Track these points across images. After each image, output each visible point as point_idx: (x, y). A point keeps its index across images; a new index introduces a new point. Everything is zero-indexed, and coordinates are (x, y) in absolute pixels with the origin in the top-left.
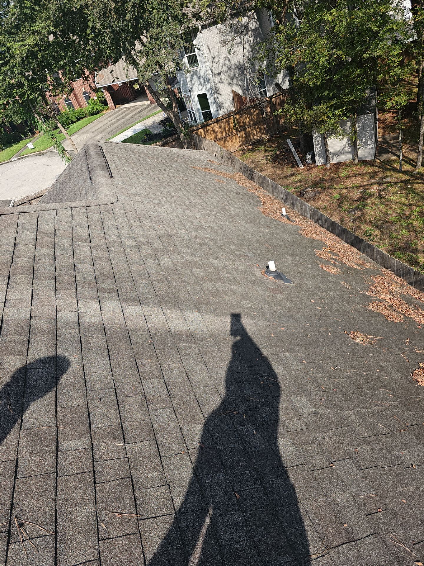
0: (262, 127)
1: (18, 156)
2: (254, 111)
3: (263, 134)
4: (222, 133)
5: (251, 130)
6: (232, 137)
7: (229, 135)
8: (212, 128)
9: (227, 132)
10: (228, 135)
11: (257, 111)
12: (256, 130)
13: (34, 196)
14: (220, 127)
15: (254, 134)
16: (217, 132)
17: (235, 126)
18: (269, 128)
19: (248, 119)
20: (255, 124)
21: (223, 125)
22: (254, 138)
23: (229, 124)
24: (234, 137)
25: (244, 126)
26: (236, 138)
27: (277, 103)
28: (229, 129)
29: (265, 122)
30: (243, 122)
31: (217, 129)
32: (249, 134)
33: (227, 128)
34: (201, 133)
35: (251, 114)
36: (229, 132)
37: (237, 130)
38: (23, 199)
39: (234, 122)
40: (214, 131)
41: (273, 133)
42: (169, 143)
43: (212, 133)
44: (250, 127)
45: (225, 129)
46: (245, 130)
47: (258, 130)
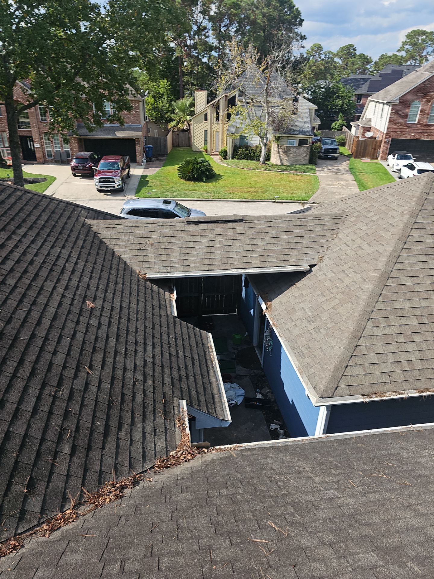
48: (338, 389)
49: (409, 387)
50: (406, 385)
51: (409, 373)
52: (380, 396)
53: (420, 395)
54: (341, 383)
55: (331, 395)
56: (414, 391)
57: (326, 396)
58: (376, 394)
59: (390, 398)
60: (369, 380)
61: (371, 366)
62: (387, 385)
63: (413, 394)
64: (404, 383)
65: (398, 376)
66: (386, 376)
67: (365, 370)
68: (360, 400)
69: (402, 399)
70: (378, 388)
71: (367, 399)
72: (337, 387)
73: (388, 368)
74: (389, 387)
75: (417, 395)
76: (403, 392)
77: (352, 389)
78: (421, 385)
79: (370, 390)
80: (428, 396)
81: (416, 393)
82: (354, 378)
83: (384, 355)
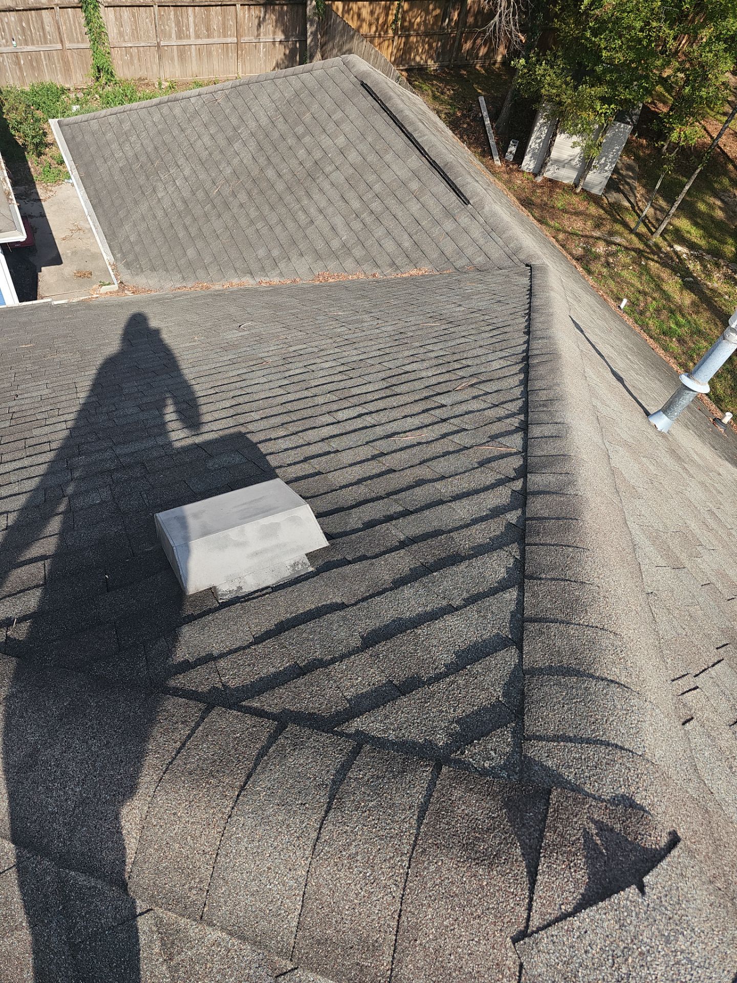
0: (434, 45)
2: (434, 9)
3: (431, 57)
4: (370, 25)
5: (417, 41)
6: (384, 41)
7: (380, 36)
8: (359, 9)
9: (379, 28)
10: (380, 34)
11: (438, 11)
12: (423, 46)
14: (372, 13)
15: (418, 51)
16: (363, 20)
17: (395, 22)
18: (443, 53)
19: (418, 20)
20: (426, 34)
21: (377, 11)
22: (414, 59)
23: (387, 15)
24: (386, 43)
25: (409, 30)
26: (388, 47)
27: (472, 10)
28: (385, 22)
29: (441, 37)
30: (410, 21)
31: (365, 13)
32: (411, 48)
33: (381, 21)
34: (337, 9)
35: (428, 12)
36: (382, 28)
37: (395, 32)
39: (396, 15)
40: (359, 15)
41: (446, 63)
42: (277, 5)
43: (356, 17)
44: (418, 35)
45: (378, 19)
46: (408, 37)
47: (426, 46)
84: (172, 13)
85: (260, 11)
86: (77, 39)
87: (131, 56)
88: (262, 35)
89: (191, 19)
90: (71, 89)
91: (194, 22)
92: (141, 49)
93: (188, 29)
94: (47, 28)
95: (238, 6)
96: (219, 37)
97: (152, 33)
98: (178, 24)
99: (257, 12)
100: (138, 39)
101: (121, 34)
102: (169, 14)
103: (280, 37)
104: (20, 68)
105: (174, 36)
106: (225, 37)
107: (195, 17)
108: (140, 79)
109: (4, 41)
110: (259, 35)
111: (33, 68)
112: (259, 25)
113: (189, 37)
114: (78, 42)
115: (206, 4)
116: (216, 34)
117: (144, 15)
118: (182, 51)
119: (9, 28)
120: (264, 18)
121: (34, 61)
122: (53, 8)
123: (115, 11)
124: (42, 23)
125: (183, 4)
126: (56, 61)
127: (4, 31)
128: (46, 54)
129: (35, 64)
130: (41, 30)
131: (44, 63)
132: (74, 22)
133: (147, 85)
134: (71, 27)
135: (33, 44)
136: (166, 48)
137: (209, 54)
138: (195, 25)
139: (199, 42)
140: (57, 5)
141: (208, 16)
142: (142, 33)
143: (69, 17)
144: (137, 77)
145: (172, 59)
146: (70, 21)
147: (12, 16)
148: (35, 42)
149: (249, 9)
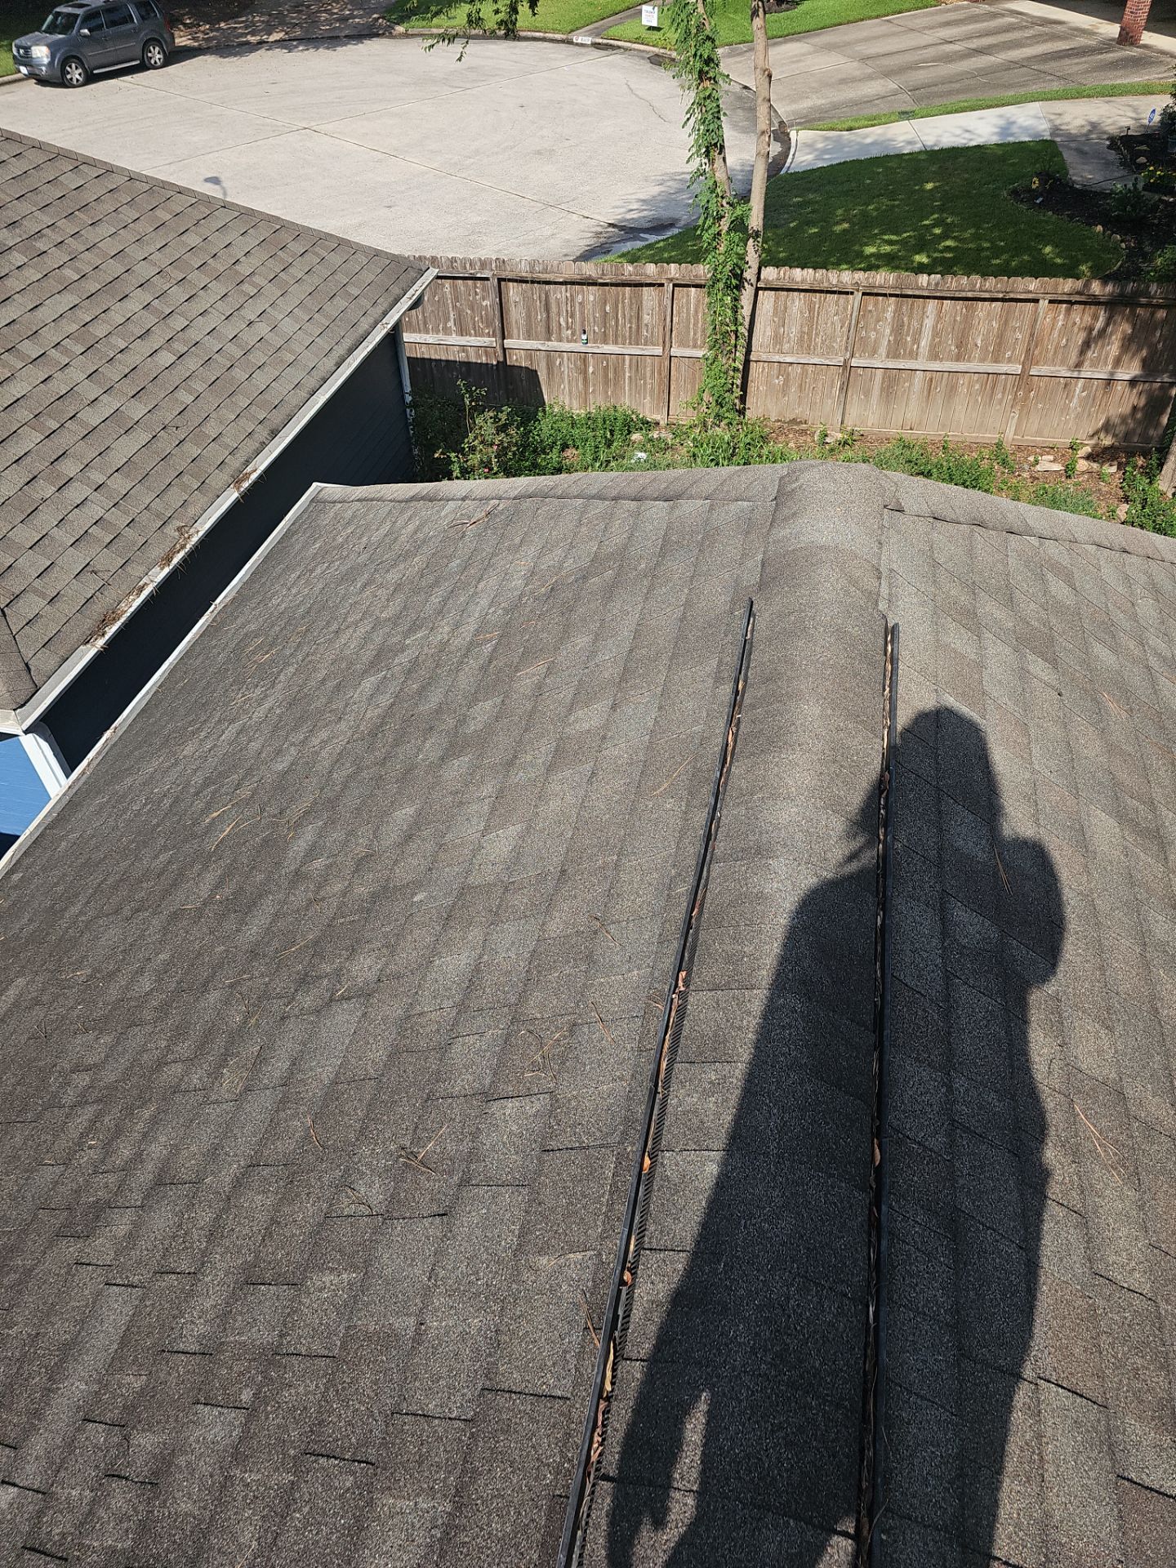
1: (598, 35)
13: (523, 271)
38: (484, 264)
42: (1142, 306)
48: (32, 668)
49: (142, 569)
50: (135, 570)
51: (119, 543)
52: (115, 620)
53: (171, 567)
54: (28, 653)
55: (30, 687)
56: (157, 569)
57: (24, 698)
58: (105, 622)
59: (132, 610)
60: (67, 608)
61: (46, 579)
62: (106, 593)
63: (160, 574)
64: (129, 569)
65: (108, 561)
66: (87, 577)
67: (42, 595)
68: (88, 654)
69: (151, 596)
70: (98, 609)
71: (101, 642)
72: (27, 665)
73: (76, 559)
74: (111, 595)
75: (167, 570)
76: (141, 583)
77: (59, 647)
78: (157, 552)
79: (88, 624)
80: (184, 560)
81: (162, 569)
82: (39, 625)
83: (46, 541)
84: (891, 309)
85: (1095, 317)
86: (695, 340)
87: (786, 381)
88: (1087, 364)
89: (929, 323)
90: (662, 423)
91: (935, 328)
92: (811, 368)
93: (916, 341)
94: (646, 318)
95: (1044, 304)
96: (982, 360)
97: (839, 342)
98: (898, 329)
99: (1088, 319)
100: (809, 351)
101: (778, 339)
102: (884, 311)
103: (1131, 369)
104: (585, 380)
105: (883, 350)
106: (996, 361)
107: (939, 318)
108: (793, 421)
109: (569, 332)
110: (1078, 365)
111: (606, 381)
112: (1086, 345)
113: (913, 355)
114: (695, 346)
115: (970, 295)
116: (977, 354)
117: (833, 309)
118: (893, 381)
119: (582, 313)
120: (1103, 332)
121: (611, 371)
122: (662, 285)
123: (777, 298)
124: (639, 309)
125: (917, 293)
126: (648, 374)
127: (572, 316)
128: (634, 361)
129: (611, 375)
130: (634, 321)
131: (627, 374)
132: (696, 312)
133: (804, 432)
134: (688, 320)
135: (616, 342)
136: (860, 371)
137: (952, 390)
138: (936, 333)
139: (936, 366)
140: (671, 280)
141: (968, 320)
142: (819, 340)
143: (688, 302)
144: (789, 416)
145: (867, 393)
146: (688, 310)
147: (591, 294)
148: (620, 340)
149: (1068, 311)
